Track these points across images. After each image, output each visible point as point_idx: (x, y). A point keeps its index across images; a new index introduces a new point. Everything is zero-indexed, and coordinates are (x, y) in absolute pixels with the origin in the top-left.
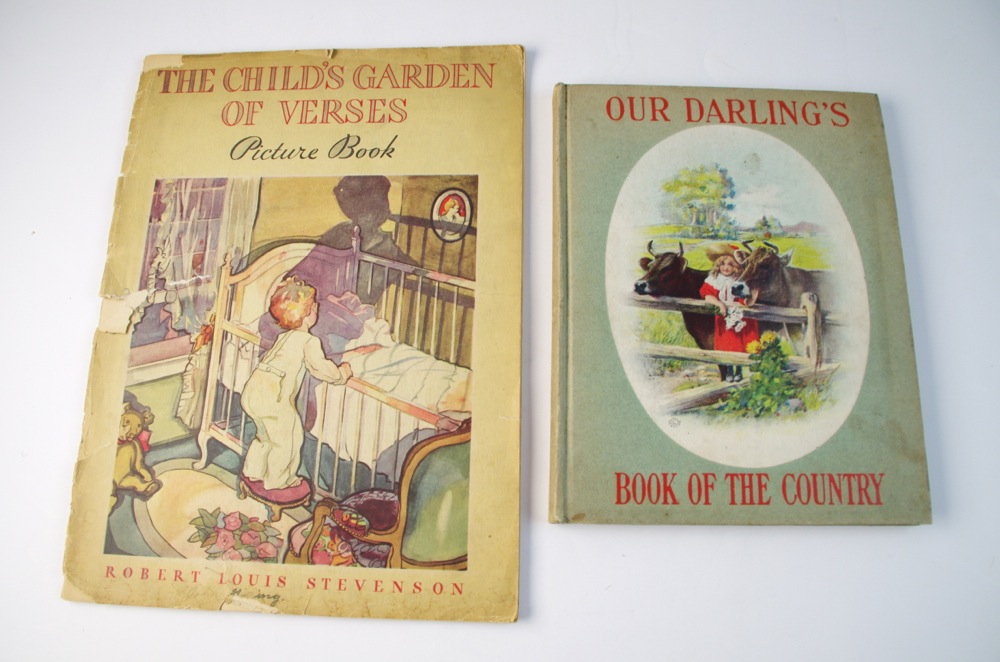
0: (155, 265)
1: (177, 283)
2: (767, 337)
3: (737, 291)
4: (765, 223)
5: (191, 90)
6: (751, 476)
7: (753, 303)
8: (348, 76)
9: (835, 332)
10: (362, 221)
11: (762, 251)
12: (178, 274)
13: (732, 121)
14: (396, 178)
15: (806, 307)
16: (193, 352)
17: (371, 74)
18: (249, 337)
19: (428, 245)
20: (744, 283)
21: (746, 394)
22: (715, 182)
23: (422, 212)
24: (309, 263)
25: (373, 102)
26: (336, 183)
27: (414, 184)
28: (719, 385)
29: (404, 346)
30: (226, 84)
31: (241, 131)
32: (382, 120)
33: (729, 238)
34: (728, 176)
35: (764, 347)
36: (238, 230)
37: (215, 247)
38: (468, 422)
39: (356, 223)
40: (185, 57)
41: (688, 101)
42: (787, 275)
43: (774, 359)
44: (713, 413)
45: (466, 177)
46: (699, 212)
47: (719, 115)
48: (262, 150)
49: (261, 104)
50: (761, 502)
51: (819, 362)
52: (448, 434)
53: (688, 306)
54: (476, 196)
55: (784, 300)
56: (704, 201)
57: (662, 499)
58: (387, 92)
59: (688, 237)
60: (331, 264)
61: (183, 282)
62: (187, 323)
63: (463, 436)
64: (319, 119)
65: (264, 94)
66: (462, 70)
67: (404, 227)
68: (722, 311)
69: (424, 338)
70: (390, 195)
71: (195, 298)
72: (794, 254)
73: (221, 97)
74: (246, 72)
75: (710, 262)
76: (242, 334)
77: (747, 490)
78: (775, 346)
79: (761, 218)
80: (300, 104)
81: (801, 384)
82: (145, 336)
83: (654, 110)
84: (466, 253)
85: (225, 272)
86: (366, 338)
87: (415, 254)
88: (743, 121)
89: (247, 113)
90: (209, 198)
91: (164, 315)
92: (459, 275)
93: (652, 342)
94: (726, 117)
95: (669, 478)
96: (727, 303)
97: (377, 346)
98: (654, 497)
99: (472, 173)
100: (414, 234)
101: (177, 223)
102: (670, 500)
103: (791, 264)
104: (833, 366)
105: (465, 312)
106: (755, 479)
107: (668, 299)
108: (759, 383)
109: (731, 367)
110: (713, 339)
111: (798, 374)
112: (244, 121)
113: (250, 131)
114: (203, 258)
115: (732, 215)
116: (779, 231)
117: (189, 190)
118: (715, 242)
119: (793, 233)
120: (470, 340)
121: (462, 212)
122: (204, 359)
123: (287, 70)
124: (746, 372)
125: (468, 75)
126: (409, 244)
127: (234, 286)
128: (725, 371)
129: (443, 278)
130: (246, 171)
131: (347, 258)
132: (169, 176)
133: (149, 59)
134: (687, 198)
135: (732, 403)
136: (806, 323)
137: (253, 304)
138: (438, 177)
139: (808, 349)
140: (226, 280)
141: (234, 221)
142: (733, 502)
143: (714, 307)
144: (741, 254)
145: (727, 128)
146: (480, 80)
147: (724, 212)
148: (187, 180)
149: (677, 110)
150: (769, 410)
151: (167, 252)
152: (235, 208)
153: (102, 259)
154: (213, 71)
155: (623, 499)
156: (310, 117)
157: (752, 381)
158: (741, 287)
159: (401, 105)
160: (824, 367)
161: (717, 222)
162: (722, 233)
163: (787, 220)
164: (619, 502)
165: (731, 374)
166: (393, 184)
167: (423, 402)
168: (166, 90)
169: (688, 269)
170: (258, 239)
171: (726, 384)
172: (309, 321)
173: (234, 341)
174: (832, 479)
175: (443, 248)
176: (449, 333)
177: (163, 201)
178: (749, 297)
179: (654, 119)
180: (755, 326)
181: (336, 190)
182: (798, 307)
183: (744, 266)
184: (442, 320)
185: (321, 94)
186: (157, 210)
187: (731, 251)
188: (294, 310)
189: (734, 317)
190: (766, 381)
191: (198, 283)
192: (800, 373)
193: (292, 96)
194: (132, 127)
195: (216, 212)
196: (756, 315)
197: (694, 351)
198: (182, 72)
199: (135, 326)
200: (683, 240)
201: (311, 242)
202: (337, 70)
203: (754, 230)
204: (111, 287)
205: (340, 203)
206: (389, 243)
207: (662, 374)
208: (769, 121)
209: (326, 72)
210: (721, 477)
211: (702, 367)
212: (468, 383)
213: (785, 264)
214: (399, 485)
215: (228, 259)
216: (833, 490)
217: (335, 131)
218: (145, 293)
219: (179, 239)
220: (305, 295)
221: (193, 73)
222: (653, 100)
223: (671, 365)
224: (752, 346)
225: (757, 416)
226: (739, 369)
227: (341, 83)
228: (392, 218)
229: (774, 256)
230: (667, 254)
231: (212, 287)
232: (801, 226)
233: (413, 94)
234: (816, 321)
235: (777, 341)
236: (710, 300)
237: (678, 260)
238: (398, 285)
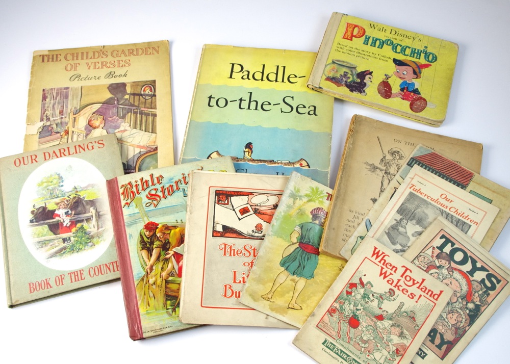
0: (45, 114)
1: (54, 119)
2: (79, 225)
3: (67, 213)
4: (75, 188)
5: (53, 61)
6: (77, 272)
7: (73, 215)
8: (109, 54)
9: (103, 218)
10: (118, 96)
11: (75, 197)
12: (54, 116)
13: (61, 156)
14: (128, 83)
15: (92, 211)
16: (62, 138)
17: (117, 53)
18: (81, 132)
19: (140, 101)
20: (69, 210)
21: (73, 246)
22: (56, 179)
23: (138, 91)
24: (100, 109)
25: (119, 61)
26: (108, 86)
27: (134, 84)
28: (63, 245)
29: (135, 129)
30: (66, 58)
31: (72, 73)
32: (122, 66)
33: (62, 196)
34: (60, 176)
35: (78, 229)
36: (75, 102)
37: (67, 107)
38: (157, 148)
39: (115, 97)
40: (49, 51)
41: (44, 153)
42: (84, 203)
43: (82, 232)
44: (61, 255)
45: (152, 81)
46: (51, 190)
47: (56, 155)
48: (81, 78)
49: (79, 64)
50: (82, 279)
51: (98, 229)
52: (151, 152)
53: (49, 223)
54: (155, 86)
55: (84, 212)
56: (53, 186)
57: (46, 288)
58: (123, 58)
59: (48, 200)
60: (108, 109)
61: (56, 118)
62: (59, 130)
63: (155, 152)
64: (100, 67)
65: (80, 61)
66: (148, 49)
67: (132, 97)
68: (62, 221)
69: (141, 127)
70: (127, 88)
71: (61, 123)
72: (86, 196)
73: (64, 63)
74: (73, 55)
75: (56, 206)
76: (79, 131)
77: (76, 277)
78: (82, 227)
79: (73, 187)
80: (93, 64)
81: (92, 237)
82: (44, 135)
83: (32, 159)
84: (153, 102)
85: (71, 114)
86: (122, 128)
87: (136, 104)
88: (65, 155)
89: (74, 67)
90: (63, 94)
91: (50, 129)
92: (151, 108)
93: (38, 237)
94: (59, 155)
95: (48, 280)
96: (63, 218)
97: (125, 130)
98: (43, 288)
99: (154, 79)
100: (135, 98)
101: (52, 101)
102: (49, 287)
103: (85, 199)
104: (103, 229)
105: (154, 118)
106: (79, 272)
107: (42, 222)
108: (77, 241)
109: (67, 238)
110: (59, 231)
111: (90, 235)
112: (73, 69)
113: (76, 72)
114: (63, 111)
115: (62, 188)
116: (80, 189)
117: (55, 91)
118: (57, 199)
119: (86, 189)
120: (156, 126)
121: (151, 90)
122: (66, 139)
123: (87, 53)
124: (72, 239)
125: (150, 51)
126: (134, 101)
127: (75, 118)
128: (64, 240)
129: (146, 109)
130: (76, 84)
131: (113, 107)
132: (48, 87)
133: (35, 52)
134: (46, 187)
135: (68, 250)
136: (92, 217)
137: (82, 122)
138: (143, 81)
139: (94, 225)
140: (72, 116)
141: (73, 99)
142: (72, 282)
143: (59, 220)
144: (67, 201)
145: (60, 159)
146: (154, 52)
147: (60, 188)
148: (54, 88)
149: (40, 157)
150: (81, 249)
151: (49, 110)
152: (73, 95)
153: (26, 113)
154: (60, 55)
155: (32, 291)
156: (97, 67)
157: (74, 241)
158: (68, 211)
159: (128, 61)
160: (100, 229)
161: (58, 192)
162: (60, 195)
163: (83, 185)
164: (31, 292)
165: (67, 240)
166: (127, 85)
167: (141, 144)
168: (43, 61)
169: (49, 210)
170: (82, 104)
171: (65, 244)
172: (102, 125)
173: (76, 133)
174: (106, 265)
175: (145, 101)
176: (149, 125)
177: (46, 95)
178: (71, 214)
179: (32, 162)
180: (74, 223)
181: (108, 88)
182: (89, 212)
183: (68, 204)
184: (146, 121)
185: (100, 60)
186: (44, 98)
187: (63, 200)
188: (96, 123)
189: (67, 222)
190: (80, 240)
191: (62, 118)
192: (91, 234)
193: (90, 61)
194: (32, 73)
195: (66, 97)
196: (74, 219)
197: (53, 236)
198: (49, 56)
199: (40, 132)
200: (46, 201)
201: (101, 103)
202: (105, 52)
203: (71, 191)
204: (29, 121)
205: (110, 91)
206: (127, 101)
207: (42, 247)
208: (75, 152)
209: (101, 53)
210: (66, 275)
211: (56, 241)
212: (156, 137)
213: (83, 200)
214: (135, 167)
215: (72, 110)
216: (107, 269)
217: (106, 71)
218: (42, 123)
219: (53, 106)
220: (100, 118)
221: (53, 56)
222: (31, 156)
223: (45, 243)
224: (74, 230)
225: (77, 252)
226: (69, 238)
227: (107, 56)
228: (128, 94)
229: (79, 198)
230: (40, 208)
231: (67, 119)
232: (89, 186)
233: (132, 58)
234: (96, 215)
235: (82, 226)
236: (57, 218)
237: (44, 208)
238: (131, 113)
